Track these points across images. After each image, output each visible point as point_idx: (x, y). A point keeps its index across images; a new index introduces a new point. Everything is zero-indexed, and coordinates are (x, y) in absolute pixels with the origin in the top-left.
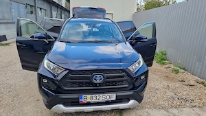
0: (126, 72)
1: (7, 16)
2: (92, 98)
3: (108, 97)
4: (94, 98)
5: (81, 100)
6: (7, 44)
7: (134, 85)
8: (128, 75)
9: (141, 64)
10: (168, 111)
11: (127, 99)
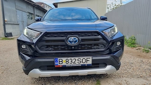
0: (102, 35)
1: (13, 20)
2: (67, 62)
3: (84, 61)
4: (70, 61)
5: (56, 63)
6: (12, 39)
7: (110, 50)
8: (104, 38)
9: (116, 31)
10: (147, 80)
11: (104, 64)
